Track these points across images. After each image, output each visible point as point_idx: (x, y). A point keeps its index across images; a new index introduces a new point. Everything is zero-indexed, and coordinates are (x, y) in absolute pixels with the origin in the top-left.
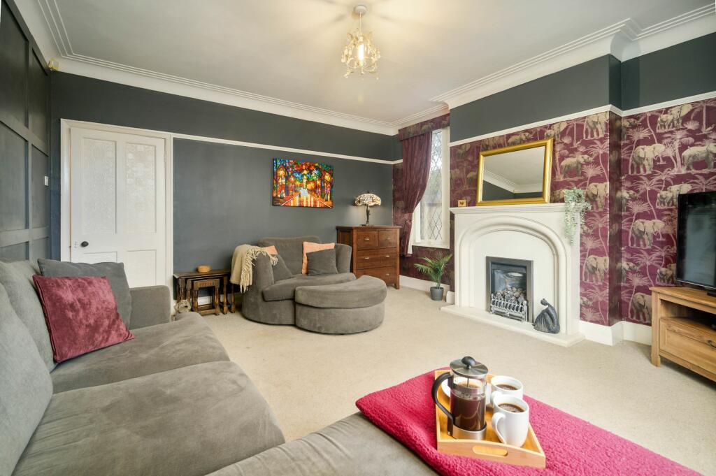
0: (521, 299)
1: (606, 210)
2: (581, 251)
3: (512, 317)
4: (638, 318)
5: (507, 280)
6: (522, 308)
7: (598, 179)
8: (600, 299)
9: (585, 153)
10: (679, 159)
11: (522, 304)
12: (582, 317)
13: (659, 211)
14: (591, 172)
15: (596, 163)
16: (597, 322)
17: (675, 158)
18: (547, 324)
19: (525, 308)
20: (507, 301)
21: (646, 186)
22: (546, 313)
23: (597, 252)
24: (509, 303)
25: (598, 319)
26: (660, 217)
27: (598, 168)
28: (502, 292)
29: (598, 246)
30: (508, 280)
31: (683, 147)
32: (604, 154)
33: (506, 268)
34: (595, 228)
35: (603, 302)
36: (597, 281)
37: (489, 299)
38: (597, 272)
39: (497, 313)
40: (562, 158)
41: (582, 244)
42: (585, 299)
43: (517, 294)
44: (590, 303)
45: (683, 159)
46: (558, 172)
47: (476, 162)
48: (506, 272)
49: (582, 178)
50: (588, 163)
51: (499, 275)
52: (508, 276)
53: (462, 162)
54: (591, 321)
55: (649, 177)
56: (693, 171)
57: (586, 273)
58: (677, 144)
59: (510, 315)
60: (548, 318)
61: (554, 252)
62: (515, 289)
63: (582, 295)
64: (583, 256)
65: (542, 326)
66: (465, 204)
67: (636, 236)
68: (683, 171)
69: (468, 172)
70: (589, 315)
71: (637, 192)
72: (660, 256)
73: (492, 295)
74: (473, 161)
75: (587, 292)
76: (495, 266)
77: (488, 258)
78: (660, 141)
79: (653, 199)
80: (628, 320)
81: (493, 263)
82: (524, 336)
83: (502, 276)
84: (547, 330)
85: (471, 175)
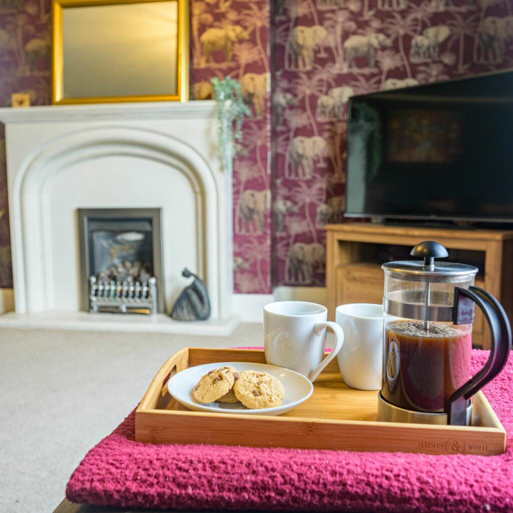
0: (144, 276)
1: (265, 118)
2: (234, 185)
3: (131, 311)
4: (297, 279)
5: (113, 251)
6: (148, 292)
7: (254, 68)
8: (259, 257)
9: (237, 23)
10: (341, 52)
11: (148, 285)
12: (237, 289)
13: (319, 125)
14: (246, 55)
15: (252, 41)
16: (256, 292)
17: (337, 48)
18: (193, 307)
19: (153, 291)
20: (122, 284)
21: (306, 88)
22: (190, 292)
23: (254, 185)
24: (125, 288)
25: (257, 287)
26: (320, 134)
27: (255, 50)
28: (108, 272)
29: (256, 175)
30: (116, 250)
31: (346, 35)
32: (263, 29)
33: (114, 226)
34: (251, 147)
35: (263, 262)
36: (255, 230)
37: (85, 288)
38: (256, 217)
39: (103, 310)
40: (203, 28)
41: (235, 174)
42: (240, 260)
43: (134, 271)
44: (246, 266)
45: (345, 50)
46: (197, 53)
47: (44, 19)
48: (113, 234)
49: (232, 64)
50: (241, 41)
51: (101, 242)
52: (117, 242)
53: (13, 15)
54: (249, 292)
55: (310, 74)
56: (356, 71)
57: (240, 220)
58: (339, 30)
59: (128, 308)
60: (195, 298)
61: (198, 189)
62: (128, 264)
63: (236, 254)
64: (236, 193)
65: (185, 312)
66: (27, 102)
67: (295, 161)
68: (345, 70)
69: (27, 38)
70: (245, 284)
71: (295, 95)
72: (321, 189)
73: (93, 279)
74: (38, 16)
75: (243, 249)
76: (95, 225)
77: (80, 212)
78: (321, 23)
79: (314, 107)
80: (286, 285)
81: (91, 220)
82: (161, 335)
83: (105, 244)
84: (193, 317)
85: (34, 44)
